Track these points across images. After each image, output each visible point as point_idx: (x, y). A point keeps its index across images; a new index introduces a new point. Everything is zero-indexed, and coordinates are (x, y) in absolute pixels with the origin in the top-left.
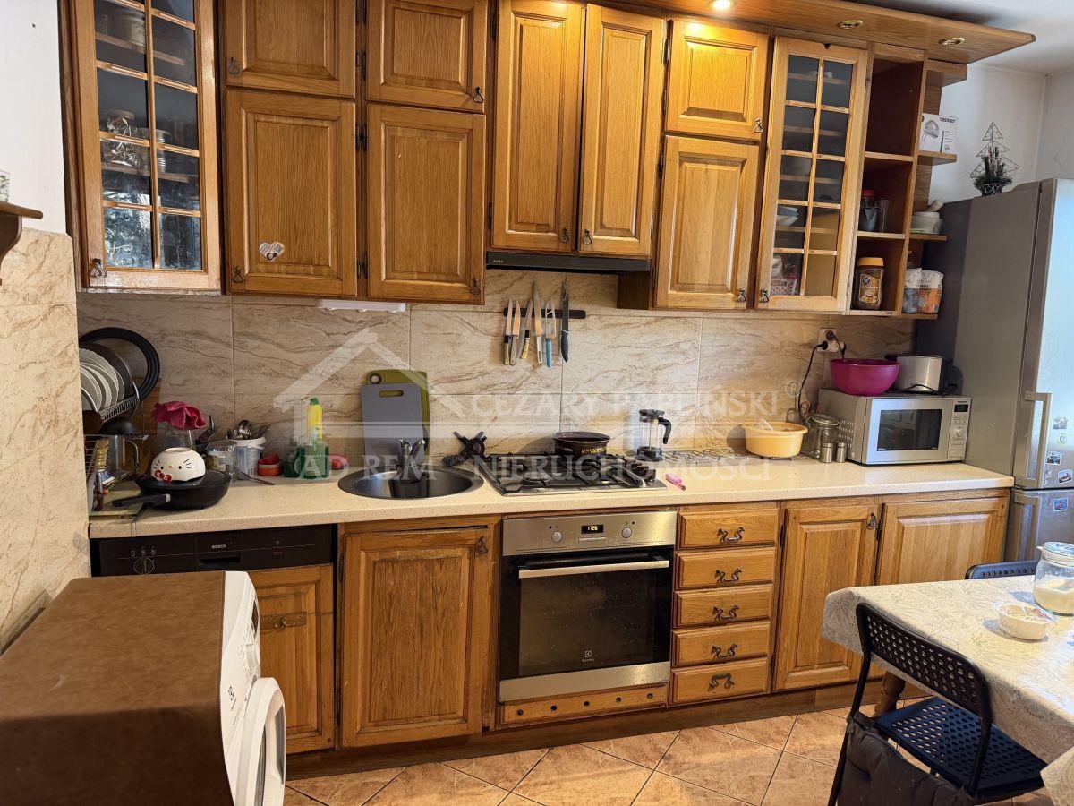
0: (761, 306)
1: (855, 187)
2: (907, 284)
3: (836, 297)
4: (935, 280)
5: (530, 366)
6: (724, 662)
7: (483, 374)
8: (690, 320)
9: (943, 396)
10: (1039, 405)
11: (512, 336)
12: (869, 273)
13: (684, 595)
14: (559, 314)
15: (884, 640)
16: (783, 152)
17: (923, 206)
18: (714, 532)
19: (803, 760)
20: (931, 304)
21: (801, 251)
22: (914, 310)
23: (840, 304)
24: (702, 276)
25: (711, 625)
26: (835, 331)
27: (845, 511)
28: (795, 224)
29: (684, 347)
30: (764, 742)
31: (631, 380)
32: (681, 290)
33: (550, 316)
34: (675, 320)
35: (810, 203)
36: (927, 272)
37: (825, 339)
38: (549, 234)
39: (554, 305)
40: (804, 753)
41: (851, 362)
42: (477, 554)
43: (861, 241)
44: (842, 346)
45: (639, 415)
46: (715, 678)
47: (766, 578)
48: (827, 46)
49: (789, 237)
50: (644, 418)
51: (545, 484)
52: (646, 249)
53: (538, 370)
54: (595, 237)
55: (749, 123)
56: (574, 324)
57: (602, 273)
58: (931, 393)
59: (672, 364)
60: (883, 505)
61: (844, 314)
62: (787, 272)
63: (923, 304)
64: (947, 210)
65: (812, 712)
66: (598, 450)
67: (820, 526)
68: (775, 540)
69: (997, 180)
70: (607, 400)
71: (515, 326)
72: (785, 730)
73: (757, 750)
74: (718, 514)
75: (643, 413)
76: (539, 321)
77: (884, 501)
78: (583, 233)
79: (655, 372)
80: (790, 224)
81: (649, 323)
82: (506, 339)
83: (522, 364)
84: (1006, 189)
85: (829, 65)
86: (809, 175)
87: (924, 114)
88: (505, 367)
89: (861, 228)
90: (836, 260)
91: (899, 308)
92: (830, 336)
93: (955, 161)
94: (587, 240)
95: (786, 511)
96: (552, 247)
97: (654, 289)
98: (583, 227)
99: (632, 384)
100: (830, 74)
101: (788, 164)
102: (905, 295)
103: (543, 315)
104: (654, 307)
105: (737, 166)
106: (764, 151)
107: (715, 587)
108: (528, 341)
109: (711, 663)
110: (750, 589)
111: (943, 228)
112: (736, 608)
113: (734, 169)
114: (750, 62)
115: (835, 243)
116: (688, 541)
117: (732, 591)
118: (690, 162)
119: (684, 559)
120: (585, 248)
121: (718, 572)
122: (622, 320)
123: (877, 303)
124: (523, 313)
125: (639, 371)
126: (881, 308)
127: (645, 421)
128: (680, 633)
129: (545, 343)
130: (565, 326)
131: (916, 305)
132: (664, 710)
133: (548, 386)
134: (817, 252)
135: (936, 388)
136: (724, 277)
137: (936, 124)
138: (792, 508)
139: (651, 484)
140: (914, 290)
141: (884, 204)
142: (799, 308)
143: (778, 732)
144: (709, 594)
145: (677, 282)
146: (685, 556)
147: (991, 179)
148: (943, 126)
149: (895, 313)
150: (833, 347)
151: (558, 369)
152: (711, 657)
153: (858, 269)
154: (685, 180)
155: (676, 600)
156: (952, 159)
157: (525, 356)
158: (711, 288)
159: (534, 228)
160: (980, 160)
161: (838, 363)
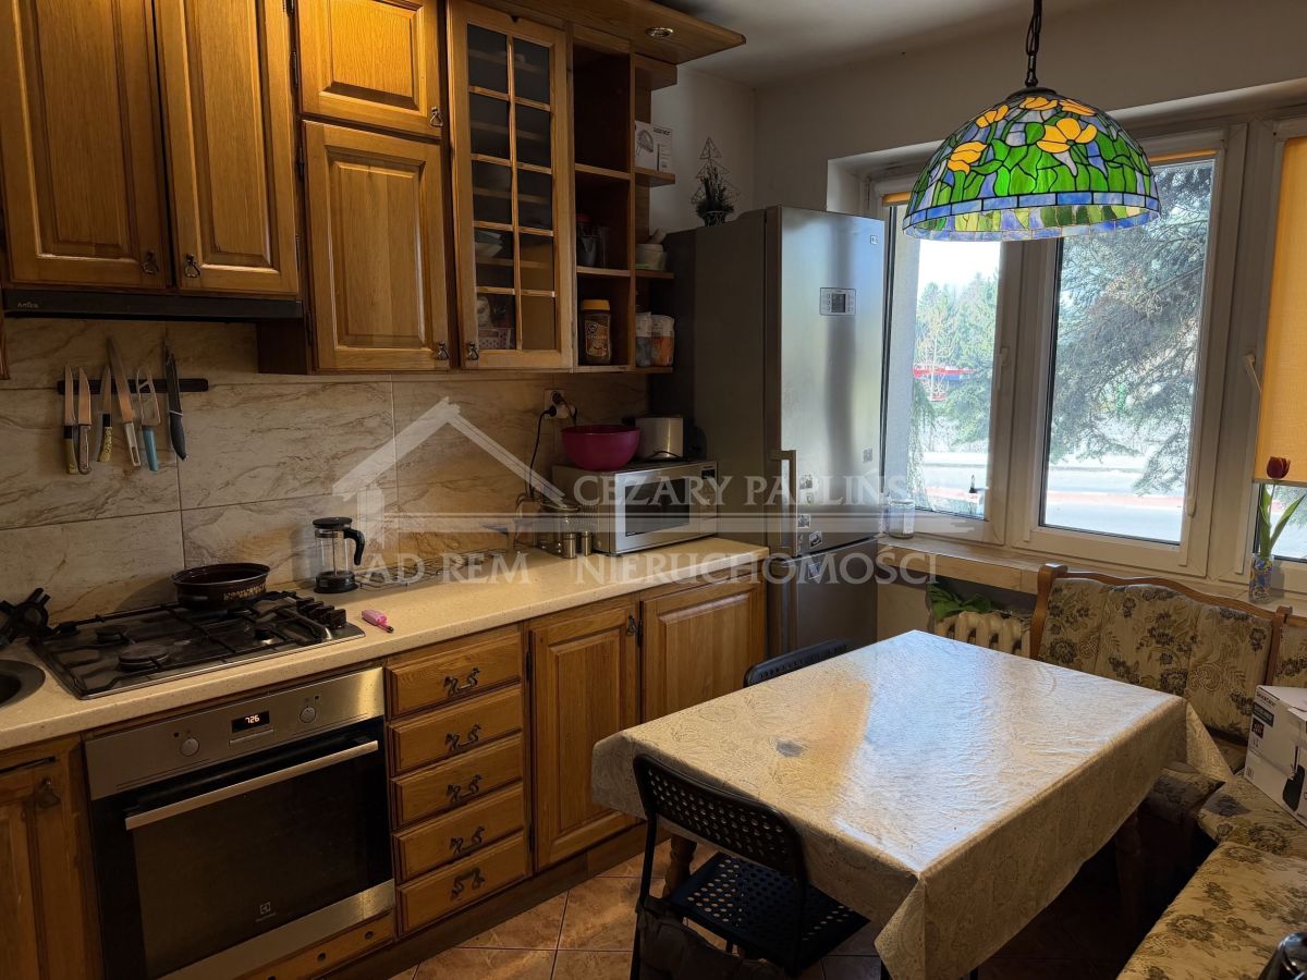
0: (469, 364)
1: (567, 209)
2: (638, 331)
3: (560, 351)
4: (666, 326)
5: (118, 471)
6: (468, 854)
7: (28, 493)
8: (375, 385)
9: (689, 463)
10: (785, 464)
11: (78, 427)
12: (595, 319)
13: (405, 781)
14: (161, 386)
15: (671, 799)
16: (473, 156)
17: (645, 237)
18: (438, 683)
19: (584, 954)
20: (665, 355)
21: (513, 291)
22: (647, 363)
23: (566, 359)
24: (384, 322)
25: (446, 811)
26: (562, 393)
27: (601, 620)
28: (499, 255)
29: (372, 423)
30: (531, 945)
31: (295, 478)
32: (354, 344)
33: (146, 390)
34: (351, 386)
35: (514, 227)
36: (657, 317)
37: (552, 403)
38: (122, 260)
39: (151, 372)
40: (583, 944)
41: (585, 430)
42: (38, 809)
43: (582, 280)
44: (573, 410)
45: (313, 529)
46: (458, 879)
47: (513, 727)
48: (515, 19)
49: (494, 273)
50: (321, 531)
51: (158, 664)
52: (294, 285)
53: (135, 477)
54: (205, 266)
55: (423, 112)
56: (189, 400)
57: (228, 320)
58: (675, 460)
59: (355, 450)
60: (641, 603)
61: (572, 371)
62: (496, 319)
63: (656, 355)
64: (672, 242)
65: (585, 881)
66: (251, 591)
67: (572, 644)
68: (521, 675)
69: (720, 208)
70: (260, 512)
71: (83, 410)
72: (557, 917)
73: (525, 960)
74: (443, 656)
75: (319, 524)
76: (125, 401)
77: (642, 598)
78: (183, 260)
79: (331, 462)
80: (493, 255)
81: (312, 393)
82: (67, 431)
83: (105, 470)
84: (729, 218)
85: (520, 46)
86: (510, 190)
87: (636, 122)
88: (71, 478)
89: (580, 262)
90: (555, 303)
91: (632, 360)
92: (558, 399)
93: (673, 182)
94: (192, 272)
95: (530, 632)
96: (131, 280)
97: (313, 344)
98: (182, 249)
99: (297, 484)
100: (522, 58)
101: (481, 173)
102: (637, 346)
103: (133, 390)
104: (315, 370)
105: (413, 171)
106: (447, 153)
107: (447, 758)
108: (109, 433)
109: (450, 862)
110: (492, 748)
111: (670, 263)
112: (478, 777)
113: (409, 176)
114: (415, 26)
115: (552, 281)
116: (404, 703)
117: (471, 755)
118: (345, 161)
119: (400, 731)
120: (189, 283)
121: (449, 736)
122: (269, 391)
123: (607, 356)
124: (95, 388)
125: (306, 463)
126: (612, 363)
127: (323, 536)
128: (403, 835)
129: (141, 433)
130: (176, 405)
131: (649, 356)
132: (394, 945)
133: (155, 501)
134: (531, 292)
135: (680, 453)
136: (415, 324)
137: (651, 137)
138: (537, 629)
139: (340, 632)
140: (646, 338)
141: (602, 232)
142: (516, 365)
143: (548, 925)
144: (440, 769)
145: (347, 334)
146: (402, 727)
147: (712, 205)
148: (658, 139)
149: (628, 368)
150: (562, 412)
151: (172, 473)
152: (450, 853)
153: (583, 315)
154: (340, 185)
155: (393, 790)
156: (670, 180)
157: (107, 456)
158: (397, 341)
159: (93, 250)
160: (700, 183)
161: (571, 432)
